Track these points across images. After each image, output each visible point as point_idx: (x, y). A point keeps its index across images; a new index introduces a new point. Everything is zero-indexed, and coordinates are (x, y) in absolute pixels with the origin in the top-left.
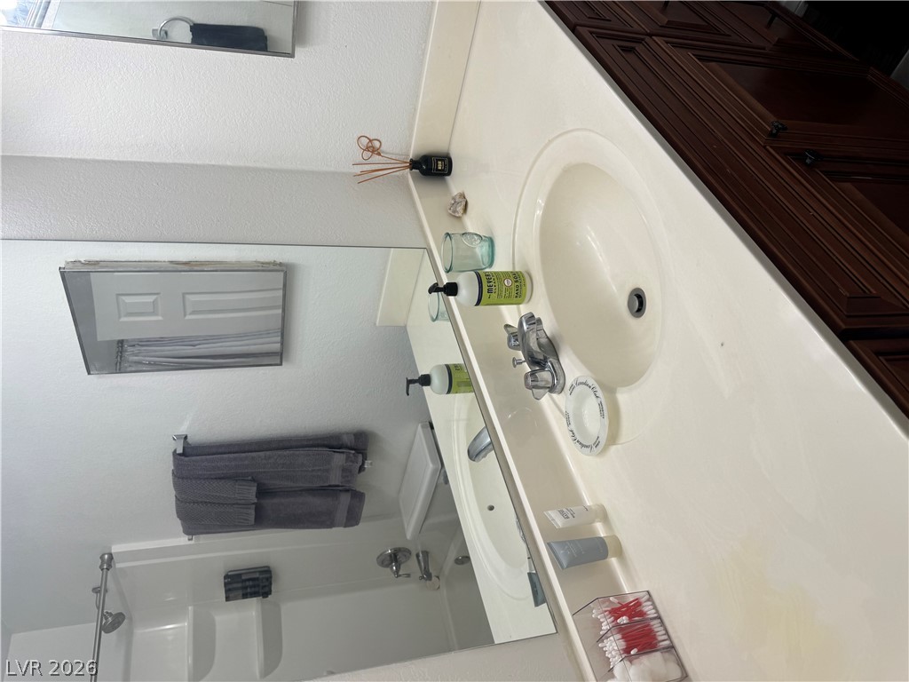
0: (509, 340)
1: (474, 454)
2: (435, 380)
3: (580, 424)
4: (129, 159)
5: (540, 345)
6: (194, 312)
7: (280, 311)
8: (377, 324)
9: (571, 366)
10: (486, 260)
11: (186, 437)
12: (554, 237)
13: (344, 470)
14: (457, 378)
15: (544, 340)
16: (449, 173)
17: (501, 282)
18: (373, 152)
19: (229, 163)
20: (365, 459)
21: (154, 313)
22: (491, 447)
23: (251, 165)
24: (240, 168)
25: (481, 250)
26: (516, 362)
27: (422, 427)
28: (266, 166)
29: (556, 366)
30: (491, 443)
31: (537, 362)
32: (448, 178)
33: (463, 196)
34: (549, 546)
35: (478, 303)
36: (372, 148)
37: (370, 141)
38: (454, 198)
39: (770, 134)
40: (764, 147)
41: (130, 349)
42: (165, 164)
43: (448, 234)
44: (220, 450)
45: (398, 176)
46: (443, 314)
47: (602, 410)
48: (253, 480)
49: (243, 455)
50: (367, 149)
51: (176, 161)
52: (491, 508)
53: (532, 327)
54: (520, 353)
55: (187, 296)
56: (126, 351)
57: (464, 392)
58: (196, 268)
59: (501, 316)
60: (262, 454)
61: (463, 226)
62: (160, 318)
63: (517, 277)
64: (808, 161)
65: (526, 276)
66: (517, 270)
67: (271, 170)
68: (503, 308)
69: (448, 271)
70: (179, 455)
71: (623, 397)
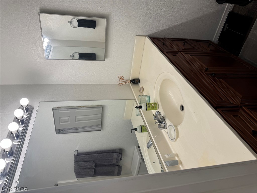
0: (154, 118)
1: (148, 147)
2: (138, 129)
3: (171, 135)
4: (69, 84)
5: (161, 118)
6: (78, 121)
7: (101, 120)
8: (124, 119)
9: (168, 122)
10: (148, 101)
11: (77, 151)
12: (162, 95)
13: (117, 159)
14: (143, 129)
15: (162, 117)
16: (139, 83)
17: (151, 105)
18: (122, 79)
19: (91, 84)
20: (122, 156)
21: (68, 122)
22: (152, 144)
23: (95, 84)
24: (93, 85)
25: (147, 99)
26: (156, 123)
27: (136, 147)
28: (99, 84)
29: (165, 123)
30: (152, 143)
31: (160, 122)
32: (139, 84)
33: (142, 87)
34: (165, 162)
35: (146, 110)
36: (122, 78)
37: (121, 77)
38: (140, 88)
39: (206, 70)
40: (203, 73)
41: (62, 131)
42: (77, 84)
43: (139, 96)
44: (86, 154)
45: (128, 84)
46: (139, 114)
47: (174, 131)
48: (94, 162)
49: (91, 155)
50: (121, 79)
51: (79, 84)
52: (154, 163)
53: (158, 114)
54: (157, 120)
55: (76, 117)
56: (61, 132)
57: (145, 132)
58: (82, 107)
59: (152, 112)
60: (96, 155)
61: (143, 94)
62: (69, 123)
63: (155, 104)
64: (213, 75)
65: (157, 104)
66: (155, 102)
67: (100, 84)
68: (152, 111)
69: (140, 104)
70: (76, 155)
71: (179, 127)
